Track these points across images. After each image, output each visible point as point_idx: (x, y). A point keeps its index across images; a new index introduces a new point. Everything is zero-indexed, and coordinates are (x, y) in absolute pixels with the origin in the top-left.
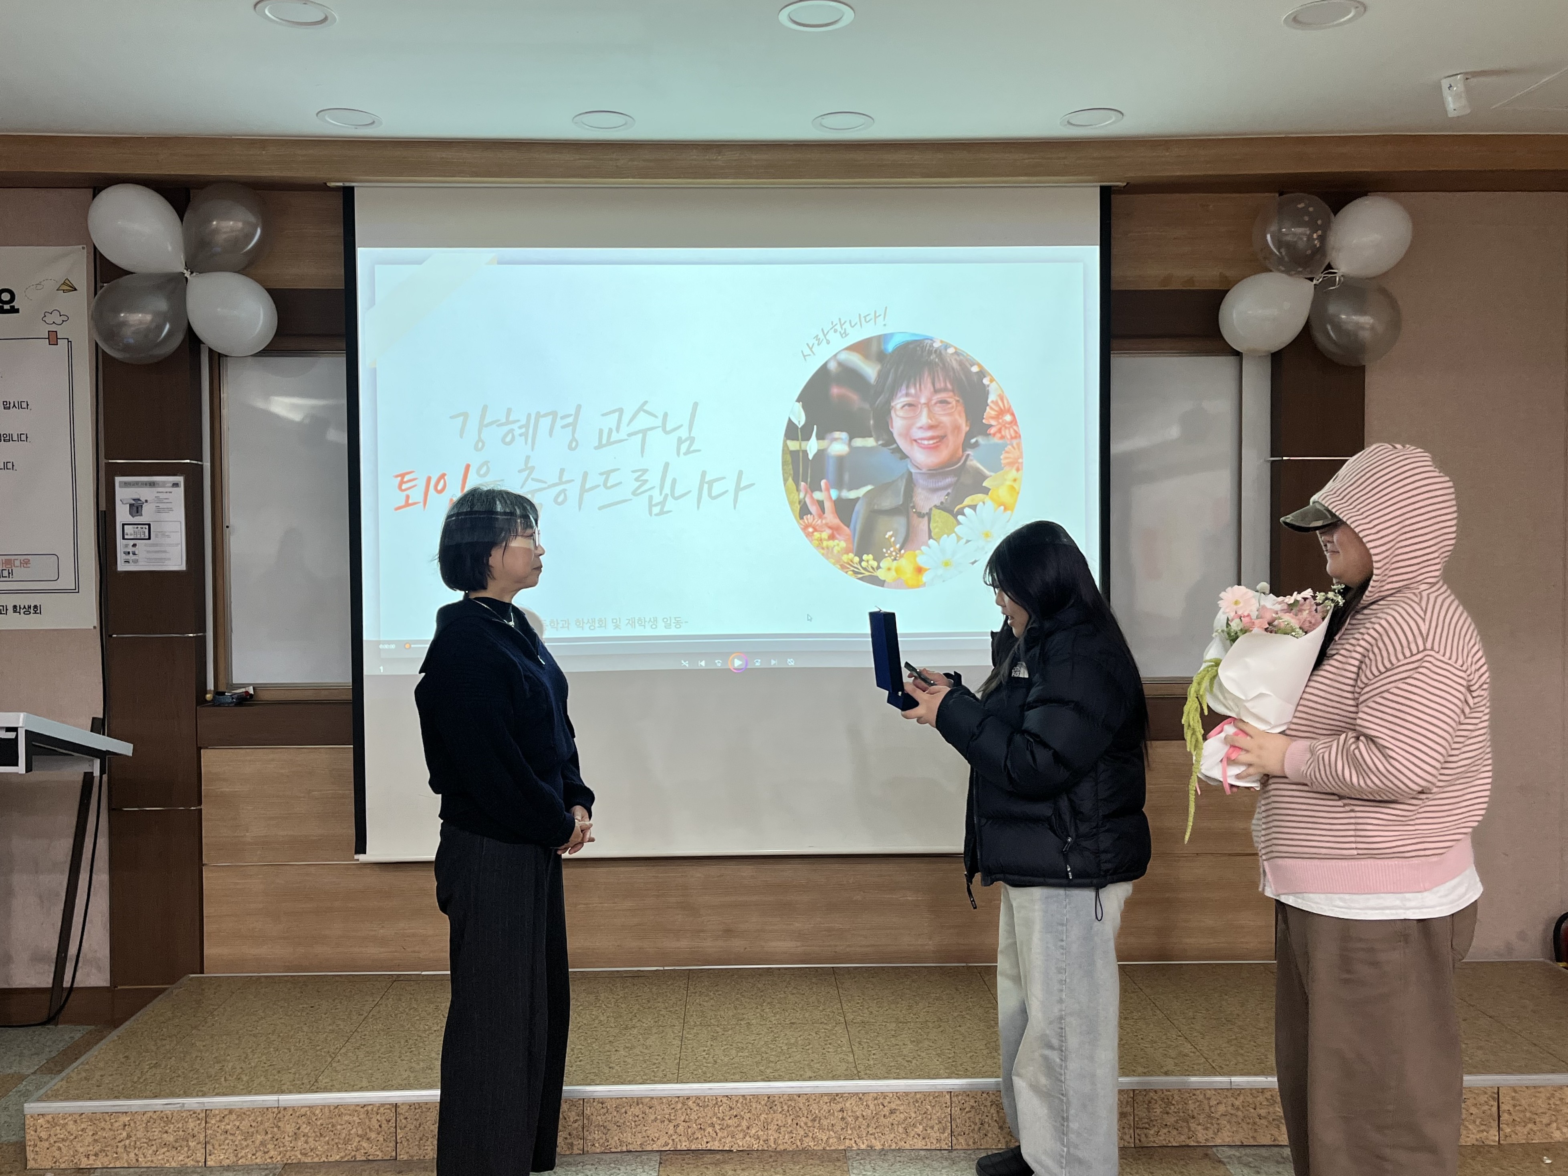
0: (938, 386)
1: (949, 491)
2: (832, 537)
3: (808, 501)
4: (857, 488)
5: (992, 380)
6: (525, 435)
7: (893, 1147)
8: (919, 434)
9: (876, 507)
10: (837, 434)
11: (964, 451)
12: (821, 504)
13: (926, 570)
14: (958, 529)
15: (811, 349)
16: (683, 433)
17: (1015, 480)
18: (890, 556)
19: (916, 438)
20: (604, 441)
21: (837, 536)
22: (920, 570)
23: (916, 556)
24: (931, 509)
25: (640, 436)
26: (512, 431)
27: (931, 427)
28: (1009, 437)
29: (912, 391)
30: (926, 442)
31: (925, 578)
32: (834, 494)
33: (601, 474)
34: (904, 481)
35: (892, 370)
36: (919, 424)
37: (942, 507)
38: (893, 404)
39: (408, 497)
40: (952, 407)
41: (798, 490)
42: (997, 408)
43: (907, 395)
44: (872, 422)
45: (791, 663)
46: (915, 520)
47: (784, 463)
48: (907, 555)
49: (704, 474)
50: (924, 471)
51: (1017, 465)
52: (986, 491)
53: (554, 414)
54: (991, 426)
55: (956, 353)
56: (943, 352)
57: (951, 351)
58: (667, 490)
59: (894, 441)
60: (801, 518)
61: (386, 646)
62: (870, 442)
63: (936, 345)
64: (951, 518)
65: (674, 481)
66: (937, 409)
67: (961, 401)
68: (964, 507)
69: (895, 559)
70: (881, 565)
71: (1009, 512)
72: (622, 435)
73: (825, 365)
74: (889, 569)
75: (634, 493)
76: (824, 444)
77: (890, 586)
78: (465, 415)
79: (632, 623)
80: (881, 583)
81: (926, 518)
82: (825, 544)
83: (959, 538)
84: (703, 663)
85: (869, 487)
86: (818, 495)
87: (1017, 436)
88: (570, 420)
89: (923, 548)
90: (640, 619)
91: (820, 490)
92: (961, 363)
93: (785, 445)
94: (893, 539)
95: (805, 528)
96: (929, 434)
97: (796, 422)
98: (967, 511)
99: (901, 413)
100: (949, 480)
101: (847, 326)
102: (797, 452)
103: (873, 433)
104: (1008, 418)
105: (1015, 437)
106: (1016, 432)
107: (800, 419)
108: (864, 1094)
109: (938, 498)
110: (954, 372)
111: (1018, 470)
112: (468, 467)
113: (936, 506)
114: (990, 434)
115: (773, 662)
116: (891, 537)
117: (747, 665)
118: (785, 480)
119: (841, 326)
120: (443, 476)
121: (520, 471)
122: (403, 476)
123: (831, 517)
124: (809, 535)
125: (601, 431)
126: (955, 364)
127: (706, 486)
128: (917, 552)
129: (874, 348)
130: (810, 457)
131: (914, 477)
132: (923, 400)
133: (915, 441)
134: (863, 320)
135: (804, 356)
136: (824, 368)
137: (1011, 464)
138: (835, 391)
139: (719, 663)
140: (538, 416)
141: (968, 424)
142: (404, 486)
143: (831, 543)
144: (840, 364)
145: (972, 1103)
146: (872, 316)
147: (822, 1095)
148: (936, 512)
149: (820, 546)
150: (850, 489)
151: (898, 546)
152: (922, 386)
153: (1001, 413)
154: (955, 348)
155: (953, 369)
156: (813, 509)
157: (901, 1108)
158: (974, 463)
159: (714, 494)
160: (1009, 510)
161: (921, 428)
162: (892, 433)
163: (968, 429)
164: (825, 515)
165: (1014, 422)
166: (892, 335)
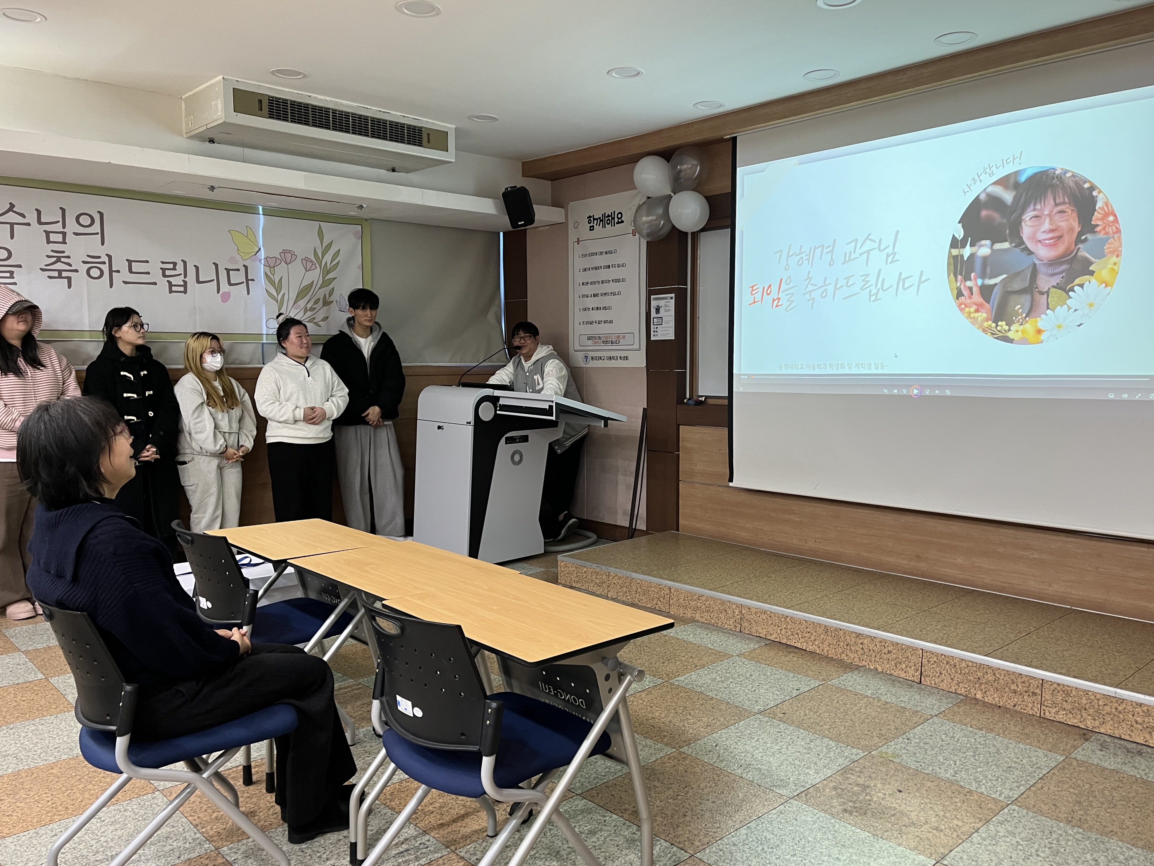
0: (1058, 201)
1: (1064, 275)
2: (977, 311)
3: (962, 287)
4: (995, 277)
5: (1100, 192)
6: (808, 260)
7: (888, 672)
8: (1042, 236)
9: (1009, 289)
10: (983, 242)
11: (1076, 245)
12: (970, 289)
13: (1044, 331)
14: (1068, 302)
15: (969, 187)
16: (890, 250)
17: (1115, 264)
18: (1018, 322)
19: (1040, 239)
20: (847, 259)
21: (981, 310)
22: (1039, 332)
23: (1037, 322)
24: (1049, 289)
25: (866, 254)
26: (802, 258)
27: (1052, 231)
28: (1111, 232)
29: (1038, 207)
30: (1048, 242)
31: (1043, 336)
32: (979, 282)
33: (845, 279)
34: (1030, 270)
35: (1024, 194)
36: (1043, 230)
37: (1058, 287)
38: (1023, 217)
39: (755, 298)
40: (1068, 215)
41: (956, 280)
42: (1102, 212)
43: (1034, 210)
44: (1008, 231)
45: (948, 393)
46: (1037, 296)
47: (949, 264)
48: (1031, 321)
49: (901, 274)
50: (1045, 262)
51: (1117, 253)
52: (1092, 273)
53: (822, 246)
54: (1098, 225)
55: (1073, 176)
56: (1063, 176)
57: (1069, 175)
58: (879, 286)
59: (1023, 243)
60: (958, 299)
61: (743, 377)
62: (1006, 245)
63: (1057, 172)
64: (1064, 294)
65: (884, 280)
66: (1057, 217)
67: (1075, 210)
68: (1074, 286)
69: (1022, 324)
70: (1011, 328)
71: (1109, 288)
72: (857, 255)
73: (978, 196)
74: (1017, 331)
75: (861, 289)
76: (974, 249)
77: (1018, 343)
78: (781, 251)
79: (857, 366)
80: (1011, 341)
81: (1045, 295)
82: (972, 315)
83: (1069, 308)
84: (896, 391)
85: (1004, 276)
86: (969, 284)
87: (1118, 231)
88: (830, 249)
89: (1042, 316)
90: (862, 364)
91: (970, 280)
92: (1076, 183)
93: (950, 252)
94: (1021, 310)
95: (959, 306)
96: (1050, 235)
97: (958, 237)
98: (1076, 288)
99: (1029, 223)
100: (1064, 267)
101: (994, 169)
102: (957, 256)
103: (1009, 240)
104: (1111, 218)
105: (1117, 232)
106: (1117, 228)
107: (960, 234)
108: (874, 638)
109: (1056, 280)
110: (1071, 190)
111: (1118, 256)
112: (781, 280)
113: (1053, 287)
114: (1096, 232)
115: (937, 392)
116: (1019, 309)
117: (921, 393)
118: (949, 275)
119: (990, 168)
120: (770, 286)
121: (805, 280)
122: (753, 287)
123: (977, 297)
124: (962, 310)
125: (846, 253)
126: (1072, 184)
127: (901, 282)
128: (1038, 319)
129: (1012, 180)
130: (965, 259)
131: (1037, 267)
132: (1046, 212)
133: (1039, 241)
134: (1005, 162)
135: (965, 193)
136: (977, 198)
137: (1112, 252)
138: (984, 213)
139: (905, 392)
140: (815, 248)
141: (1080, 225)
142: (753, 293)
143: (976, 315)
144: (988, 195)
145: (935, 659)
146: (1011, 159)
147: (852, 632)
148: (1053, 290)
149: (969, 316)
150: (991, 277)
151: (1024, 315)
152: (1046, 203)
153: (1106, 215)
154: (1072, 172)
155: (1070, 187)
156: (966, 293)
157: (894, 651)
158: (1084, 253)
159: (906, 286)
160: (1109, 286)
161: (1044, 232)
162: (1022, 238)
163: (1080, 229)
164: (973, 296)
165: (1116, 221)
166: (1025, 170)
